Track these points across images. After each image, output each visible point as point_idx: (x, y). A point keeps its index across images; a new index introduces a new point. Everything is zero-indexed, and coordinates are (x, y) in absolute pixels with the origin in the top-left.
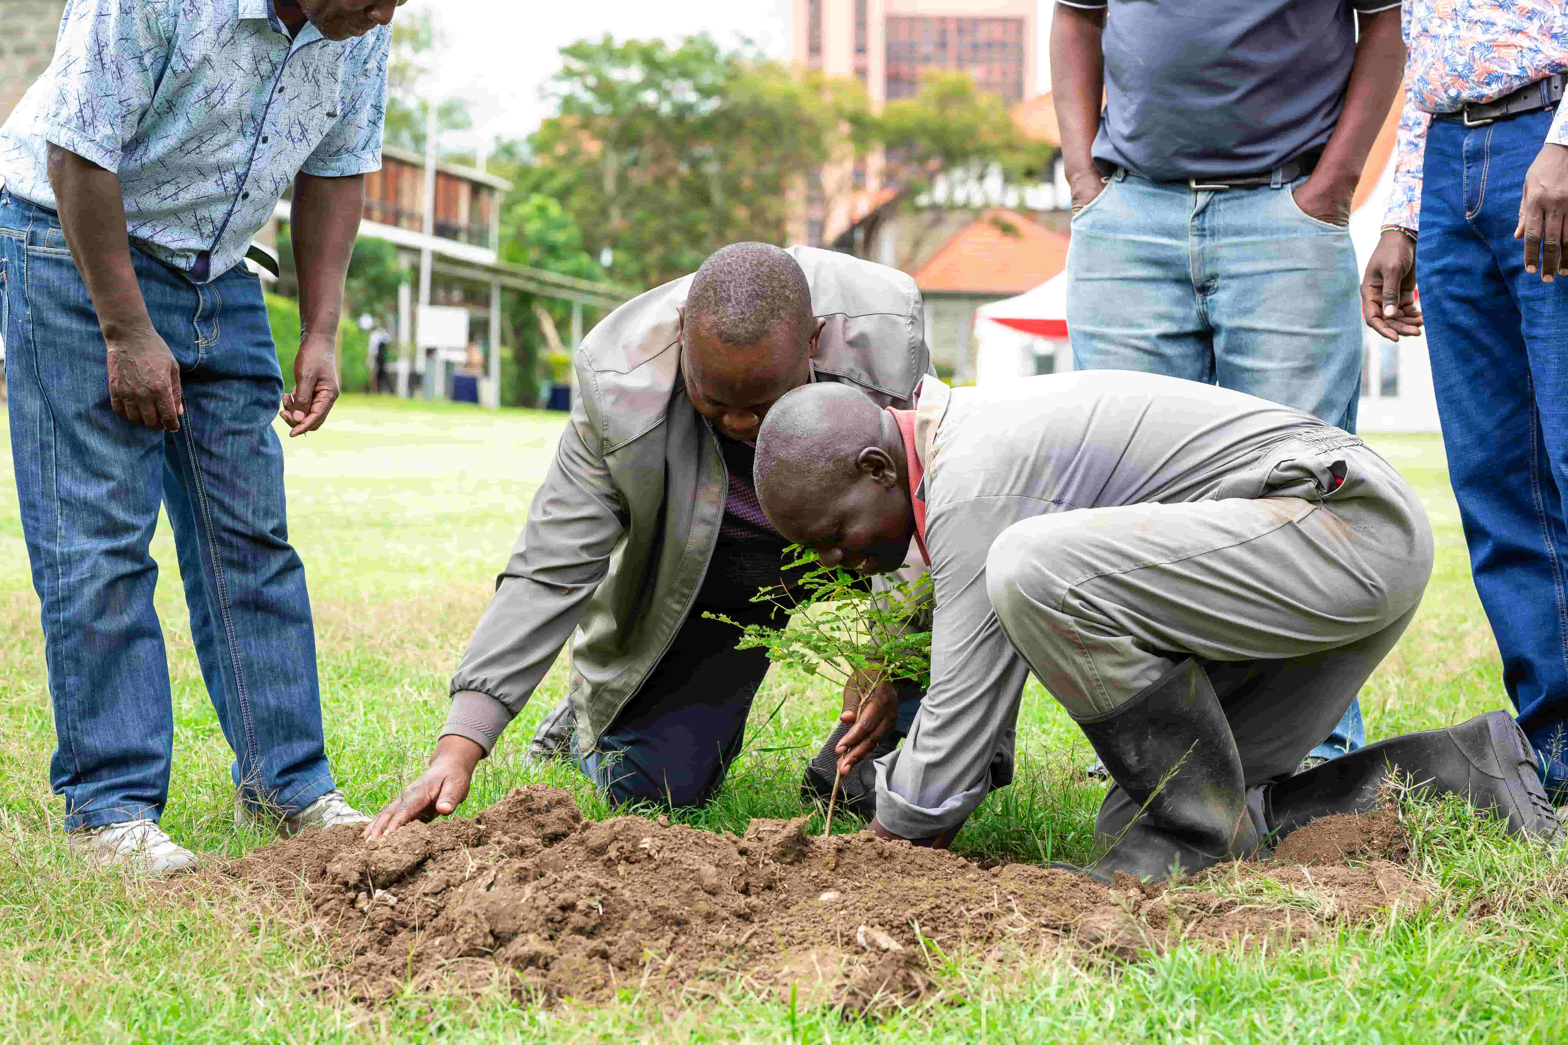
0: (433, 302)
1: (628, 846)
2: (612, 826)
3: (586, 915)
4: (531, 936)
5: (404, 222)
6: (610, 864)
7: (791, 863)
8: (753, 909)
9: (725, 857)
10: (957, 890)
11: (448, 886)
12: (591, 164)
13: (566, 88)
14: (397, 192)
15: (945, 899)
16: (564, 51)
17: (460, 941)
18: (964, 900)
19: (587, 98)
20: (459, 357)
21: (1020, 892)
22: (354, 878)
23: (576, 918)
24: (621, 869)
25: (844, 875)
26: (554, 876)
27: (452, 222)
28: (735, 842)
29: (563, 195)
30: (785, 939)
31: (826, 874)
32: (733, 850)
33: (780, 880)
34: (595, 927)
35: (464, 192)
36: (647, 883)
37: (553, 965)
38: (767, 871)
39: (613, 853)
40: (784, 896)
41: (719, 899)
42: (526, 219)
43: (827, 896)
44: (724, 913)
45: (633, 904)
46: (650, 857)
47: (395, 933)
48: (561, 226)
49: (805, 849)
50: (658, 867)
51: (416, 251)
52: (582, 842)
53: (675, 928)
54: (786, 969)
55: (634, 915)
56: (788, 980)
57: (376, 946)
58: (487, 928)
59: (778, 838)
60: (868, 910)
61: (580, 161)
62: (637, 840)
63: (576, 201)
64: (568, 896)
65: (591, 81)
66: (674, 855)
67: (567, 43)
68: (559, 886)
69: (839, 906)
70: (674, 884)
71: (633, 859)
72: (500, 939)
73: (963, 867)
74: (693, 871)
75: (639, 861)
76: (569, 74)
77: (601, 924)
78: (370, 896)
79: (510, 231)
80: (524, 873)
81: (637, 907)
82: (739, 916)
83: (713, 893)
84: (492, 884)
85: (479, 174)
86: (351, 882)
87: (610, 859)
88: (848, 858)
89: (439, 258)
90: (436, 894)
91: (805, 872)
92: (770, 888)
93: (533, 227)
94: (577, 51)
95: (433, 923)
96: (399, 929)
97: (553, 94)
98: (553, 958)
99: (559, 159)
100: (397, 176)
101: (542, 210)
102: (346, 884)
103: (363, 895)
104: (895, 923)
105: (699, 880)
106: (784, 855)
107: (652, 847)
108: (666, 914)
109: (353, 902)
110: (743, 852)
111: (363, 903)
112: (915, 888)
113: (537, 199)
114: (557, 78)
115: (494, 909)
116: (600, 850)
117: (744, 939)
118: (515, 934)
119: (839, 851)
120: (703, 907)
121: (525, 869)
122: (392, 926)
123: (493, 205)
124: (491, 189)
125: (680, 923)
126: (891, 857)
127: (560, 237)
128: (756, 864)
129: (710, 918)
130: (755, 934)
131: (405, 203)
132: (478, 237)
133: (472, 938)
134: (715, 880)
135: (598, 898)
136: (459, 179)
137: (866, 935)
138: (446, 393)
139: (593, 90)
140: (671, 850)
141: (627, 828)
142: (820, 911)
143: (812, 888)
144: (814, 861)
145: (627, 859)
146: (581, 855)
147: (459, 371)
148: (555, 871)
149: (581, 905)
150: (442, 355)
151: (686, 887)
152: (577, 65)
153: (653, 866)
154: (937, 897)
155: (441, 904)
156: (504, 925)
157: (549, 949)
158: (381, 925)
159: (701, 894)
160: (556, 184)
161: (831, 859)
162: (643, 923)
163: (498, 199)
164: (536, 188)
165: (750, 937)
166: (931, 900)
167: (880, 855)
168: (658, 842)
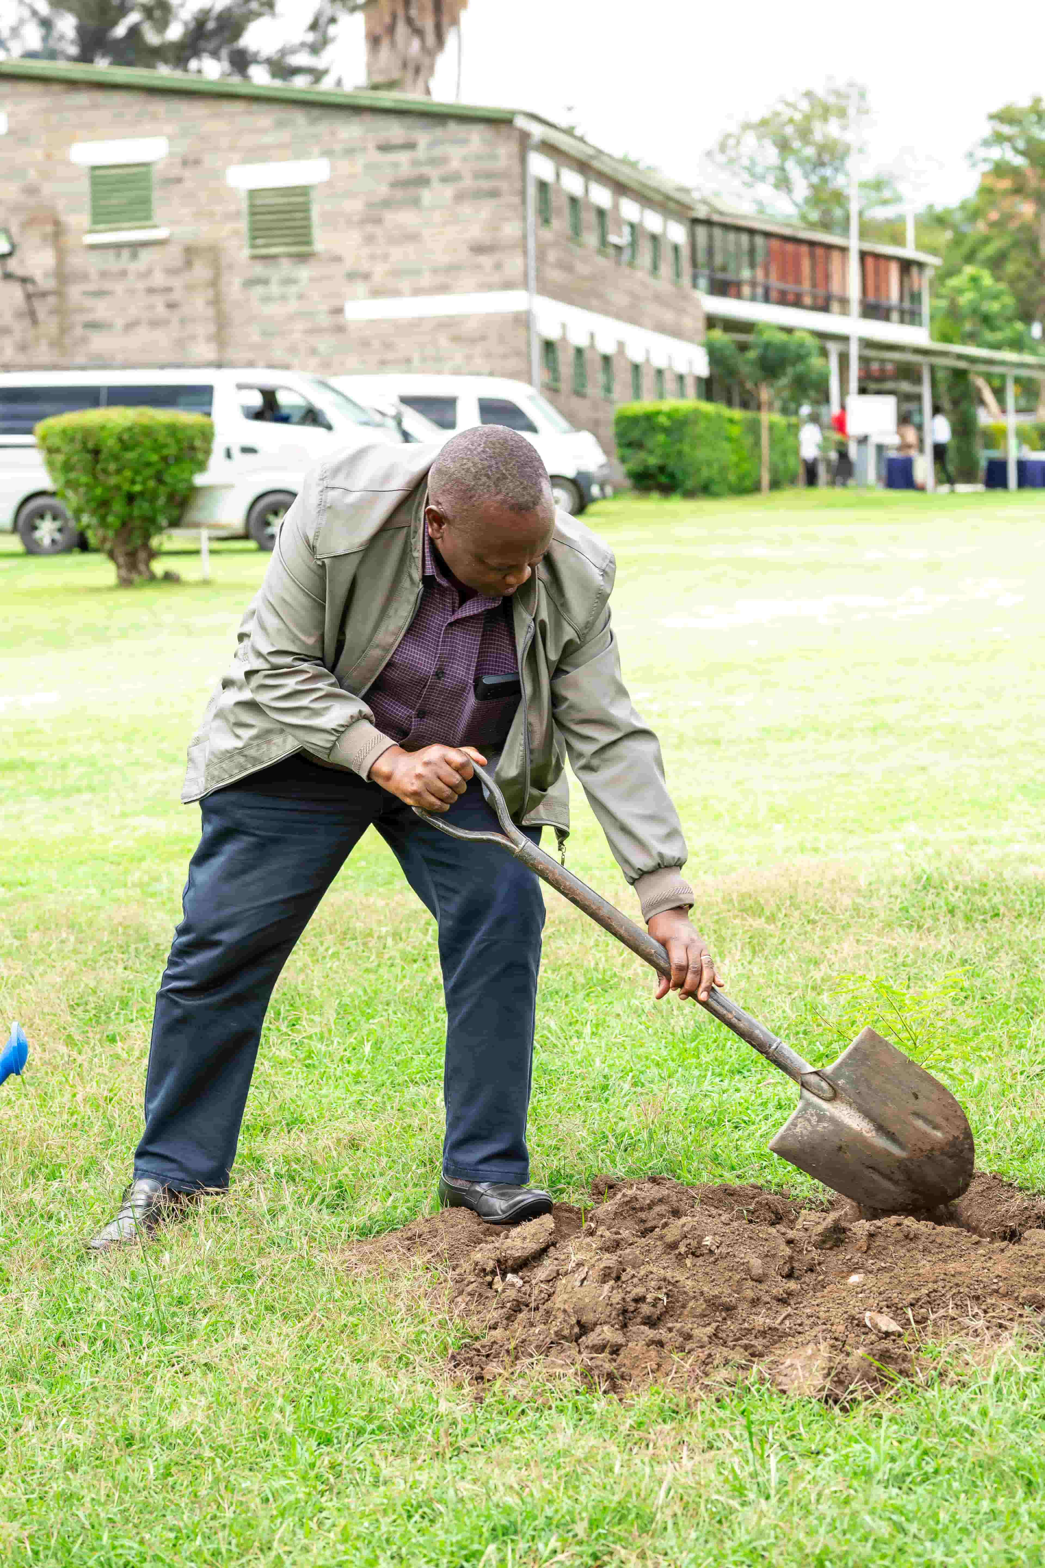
0: (863, 391)
1: (694, 1243)
2: (684, 1225)
3: (654, 1306)
4: (606, 1328)
5: (835, 306)
6: (680, 1257)
7: (831, 1249)
8: (790, 1294)
9: (774, 1248)
10: (953, 1276)
11: (558, 1274)
12: (1026, 228)
13: (996, 153)
14: (827, 277)
15: (941, 1284)
16: (992, 117)
17: (552, 1332)
18: (957, 1285)
19: (1019, 161)
20: (892, 439)
21: (1004, 1276)
22: (491, 1265)
23: (645, 1309)
24: (688, 1262)
25: (874, 1257)
26: (633, 1272)
27: (883, 302)
28: (783, 1234)
29: (996, 263)
30: (812, 1320)
31: (857, 1257)
32: (781, 1241)
33: (819, 1264)
34: (661, 1314)
35: (894, 272)
36: (707, 1274)
37: (623, 1352)
38: (809, 1257)
39: (682, 1249)
40: (822, 1277)
41: (764, 1287)
42: (960, 291)
43: (855, 1279)
44: (767, 1299)
45: (691, 1294)
46: (711, 1252)
47: (520, 1311)
48: (996, 297)
49: (842, 1236)
50: (717, 1260)
51: (844, 339)
52: (661, 1238)
53: (724, 1314)
54: (788, 1362)
55: (692, 1304)
56: (788, 1371)
57: (505, 1322)
58: (573, 1320)
59: (820, 1229)
60: (880, 1294)
61: (1013, 226)
62: (702, 1237)
63: (1010, 268)
64: (639, 1291)
65: (1021, 144)
66: (730, 1249)
67: (995, 109)
68: (635, 1280)
69: (859, 1290)
70: (728, 1274)
71: (698, 1253)
72: (584, 1328)
73: (976, 1243)
74: (743, 1264)
75: (702, 1255)
76: (999, 139)
77: (666, 1312)
78: (503, 1280)
79: (943, 303)
80: (608, 1271)
81: (694, 1297)
82: (779, 1300)
83: (759, 1281)
84: (585, 1279)
85: (909, 252)
86: (488, 1269)
87: (680, 1254)
88: (879, 1241)
89: (868, 344)
90: (549, 1281)
91: (841, 1257)
92: (812, 1270)
93: (966, 299)
94: (1006, 117)
95: (545, 1307)
96: (523, 1307)
97: (985, 160)
98: (622, 1346)
99: (992, 225)
100: (827, 258)
101: (975, 280)
102: (484, 1270)
103: (498, 1278)
104: (900, 1305)
105: (748, 1271)
106: (824, 1242)
107: (712, 1244)
108: (718, 1302)
109: (490, 1284)
110: (790, 1242)
111: (498, 1285)
112: (919, 1275)
113: (969, 270)
114: (986, 143)
115: (581, 1304)
116: (674, 1246)
117: (778, 1321)
118: (595, 1324)
119: (871, 1235)
120: (749, 1294)
121: (609, 1268)
122: (518, 1306)
123: (923, 282)
124: (921, 265)
125: (729, 1309)
126: (916, 1237)
127: (994, 307)
128: (801, 1251)
129: (755, 1302)
130: (789, 1315)
131: (835, 288)
132: (910, 316)
133: (562, 1330)
134: (760, 1271)
135: (664, 1290)
136: (888, 258)
137: (871, 1319)
138: (879, 478)
139: (1023, 153)
140: (728, 1245)
141: (694, 1228)
142: (844, 1294)
143: (845, 1270)
144: (850, 1245)
145: (693, 1254)
146: (660, 1250)
147: (893, 454)
148: (634, 1267)
149: (650, 1298)
150: (875, 440)
151: (737, 1277)
152: (1006, 130)
153: (712, 1259)
154: (935, 1282)
155: (551, 1290)
156: (588, 1317)
157: (619, 1338)
158: (508, 1305)
159: (750, 1283)
160: (990, 250)
161: (863, 1243)
162: (699, 1311)
163: (929, 273)
164: (970, 258)
165: (785, 1318)
166: (930, 1285)
167: (907, 1237)
168: (718, 1239)
